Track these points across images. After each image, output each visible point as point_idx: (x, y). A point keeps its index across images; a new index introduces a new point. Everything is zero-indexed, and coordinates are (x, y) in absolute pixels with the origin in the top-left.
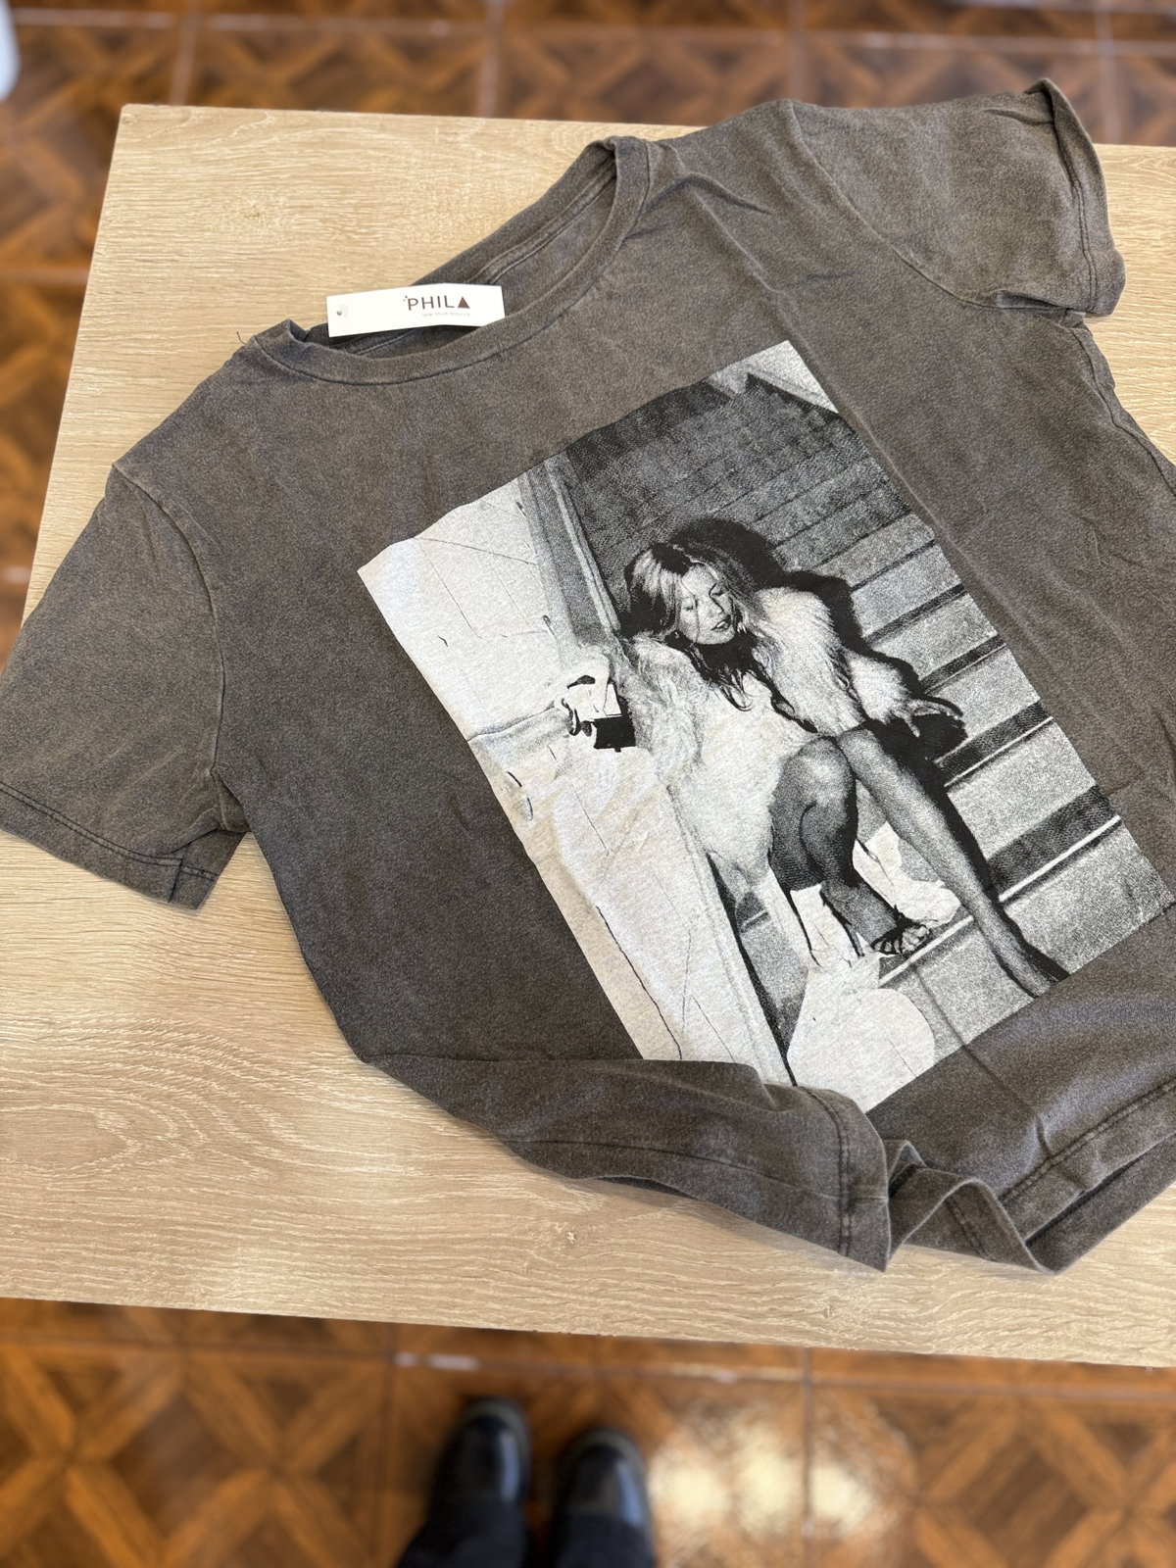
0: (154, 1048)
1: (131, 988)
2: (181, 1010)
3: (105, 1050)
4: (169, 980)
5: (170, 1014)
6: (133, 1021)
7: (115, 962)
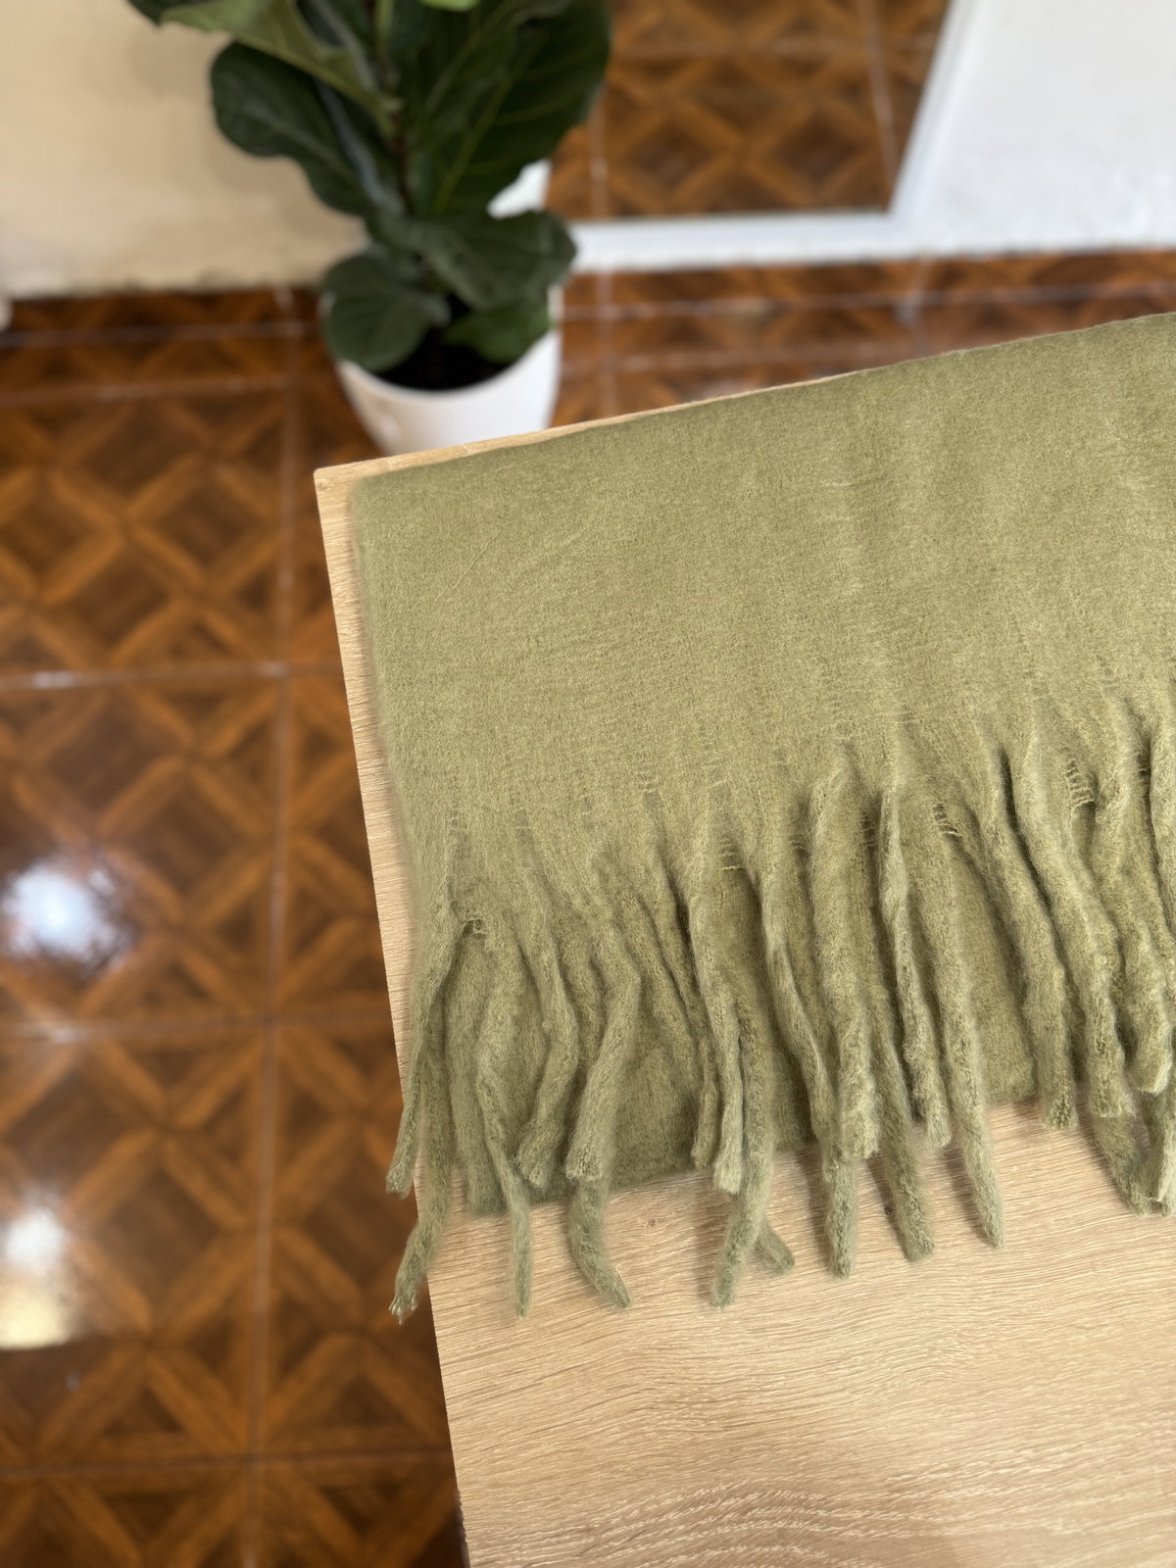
0: (714, 1525)
1: (663, 1460)
2: (728, 1469)
3: (660, 1544)
4: (702, 1438)
5: (717, 1479)
6: (680, 1499)
7: (636, 1434)
